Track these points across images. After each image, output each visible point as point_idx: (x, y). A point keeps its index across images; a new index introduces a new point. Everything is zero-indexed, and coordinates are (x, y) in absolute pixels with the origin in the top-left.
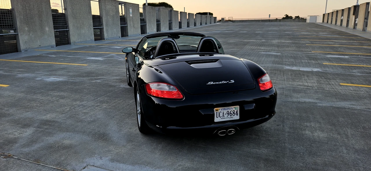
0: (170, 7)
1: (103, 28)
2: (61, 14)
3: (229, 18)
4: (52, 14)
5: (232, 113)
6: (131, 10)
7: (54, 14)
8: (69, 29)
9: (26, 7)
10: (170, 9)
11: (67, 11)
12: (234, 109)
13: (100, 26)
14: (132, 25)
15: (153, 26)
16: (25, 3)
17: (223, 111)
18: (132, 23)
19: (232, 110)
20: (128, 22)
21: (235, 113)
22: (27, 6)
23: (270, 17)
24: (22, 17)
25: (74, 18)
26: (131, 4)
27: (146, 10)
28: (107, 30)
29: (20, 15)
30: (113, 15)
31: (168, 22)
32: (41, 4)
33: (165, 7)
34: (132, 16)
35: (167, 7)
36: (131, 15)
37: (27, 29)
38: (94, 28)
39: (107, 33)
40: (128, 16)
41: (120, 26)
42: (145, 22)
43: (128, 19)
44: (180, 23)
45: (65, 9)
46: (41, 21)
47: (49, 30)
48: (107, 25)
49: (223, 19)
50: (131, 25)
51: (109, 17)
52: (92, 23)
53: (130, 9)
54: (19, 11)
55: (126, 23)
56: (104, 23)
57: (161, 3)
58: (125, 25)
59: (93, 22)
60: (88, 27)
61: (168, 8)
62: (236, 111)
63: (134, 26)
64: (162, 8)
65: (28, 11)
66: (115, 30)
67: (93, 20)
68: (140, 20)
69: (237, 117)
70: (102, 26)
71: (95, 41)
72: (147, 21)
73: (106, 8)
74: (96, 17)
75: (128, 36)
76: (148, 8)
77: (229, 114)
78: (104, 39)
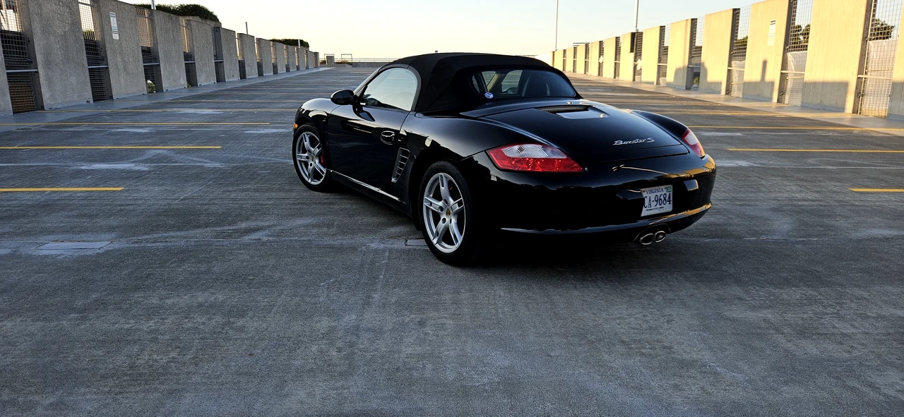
0: (214, 18)
1: (37, 72)
3: (344, 57)
5: (663, 199)
6: (114, 21)
10: (213, 24)
12: (665, 191)
13: (26, 68)
14: (121, 67)
15: (176, 71)
17: (650, 195)
18: (119, 59)
19: (663, 193)
20: (109, 58)
21: (667, 199)
26: (113, 3)
27: (156, 22)
28: (49, 80)
30: (65, 32)
31: (213, 61)
33: (201, 17)
34: (118, 38)
35: (206, 18)
36: (116, 37)
38: (8, 73)
39: (50, 88)
40: (107, 38)
41: (87, 67)
42: (156, 59)
43: (107, 46)
44: (242, 65)
48: (48, 64)
49: (330, 58)
50: (116, 65)
51: (52, 38)
52: (2, 58)
53: (111, 18)
55: (104, 59)
56: (40, 58)
57: (188, 6)
58: (99, 64)
59: (4, 52)
61: (208, 22)
62: (668, 194)
63: (125, 69)
64: (195, 20)
66: (73, 80)
67: (4, 47)
68: (143, 51)
69: (668, 207)
70: (32, 65)
71: (14, 113)
72: (161, 56)
73: (41, 9)
74: (12, 38)
75: (111, 98)
76: (159, 17)
77: (658, 200)
78: (43, 108)
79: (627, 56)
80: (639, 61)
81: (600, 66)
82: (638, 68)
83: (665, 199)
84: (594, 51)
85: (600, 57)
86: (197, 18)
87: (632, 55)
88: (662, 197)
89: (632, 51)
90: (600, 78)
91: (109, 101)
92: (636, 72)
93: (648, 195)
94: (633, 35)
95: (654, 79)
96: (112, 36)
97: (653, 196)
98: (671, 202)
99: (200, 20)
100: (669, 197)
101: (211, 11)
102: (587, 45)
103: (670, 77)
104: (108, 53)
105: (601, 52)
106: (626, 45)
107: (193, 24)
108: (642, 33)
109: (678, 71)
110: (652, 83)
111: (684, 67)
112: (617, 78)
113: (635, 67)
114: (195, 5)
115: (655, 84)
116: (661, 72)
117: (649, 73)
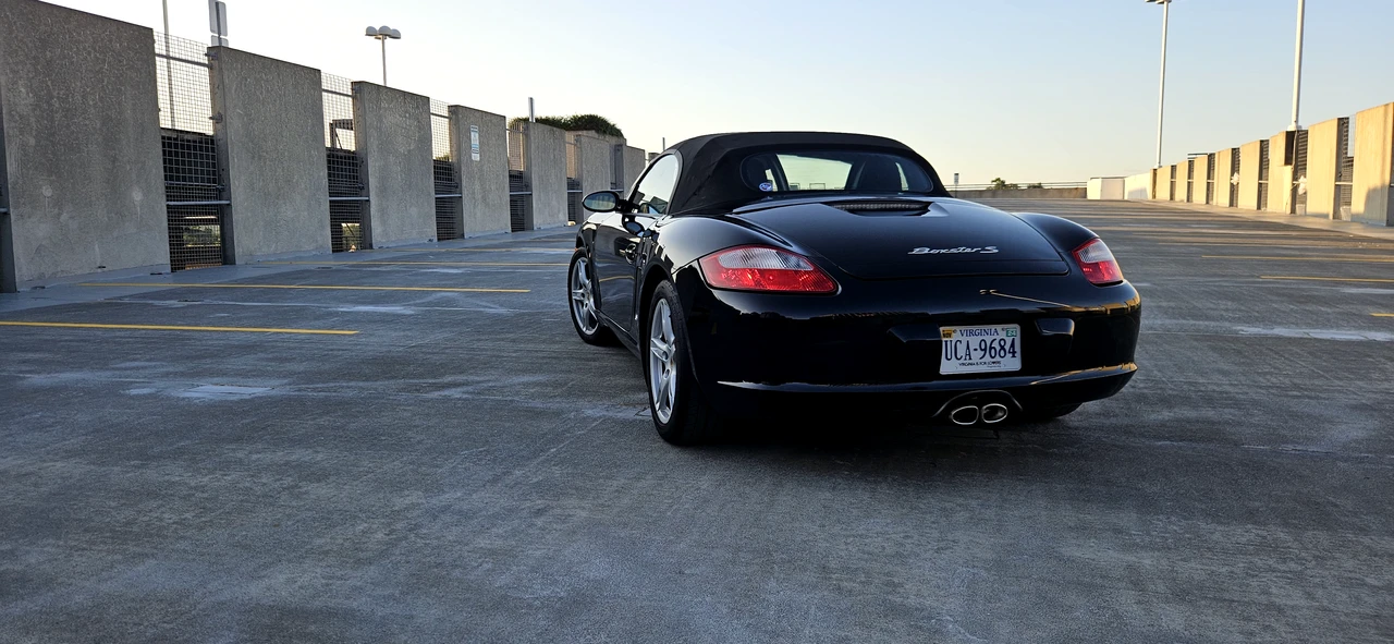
0: (617, 133)
1: (368, 201)
2: (195, 137)
4: (163, 138)
5: (998, 348)
6: (475, 138)
7: (169, 138)
8: (229, 199)
9: (52, 98)
10: (614, 141)
11: (225, 127)
12: (1002, 335)
13: (357, 195)
14: (479, 196)
15: (554, 203)
16: (49, 83)
17: (969, 338)
18: (477, 187)
19: (998, 338)
20: (464, 184)
21: (1007, 347)
22: (55, 94)
23: (956, 181)
24: (32, 142)
25: (253, 158)
26: (477, 114)
27: (533, 138)
28: (383, 211)
29: (22, 132)
30: (409, 151)
32: (119, 91)
33: (597, 131)
34: (478, 159)
35: (605, 132)
36: (476, 157)
37: (47, 191)
38: (330, 201)
39: (384, 222)
40: (464, 160)
41: (434, 196)
42: (528, 187)
43: (463, 169)
45: (217, 118)
46: (114, 160)
47: (148, 198)
48: (383, 190)
50: (473, 193)
51: (391, 159)
52: (325, 181)
53: (472, 134)
54: (21, 117)
55: (457, 187)
56: (373, 182)
57: (583, 117)
58: (450, 192)
59: (329, 175)
60: (306, 193)
61: (608, 137)
62: (1009, 340)
63: (484, 199)
64: (588, 135)
65: (58, 116)
66: (414, 211)
67: (329, 168)
68: (510, 176)
69: (1013, 364)
70: (364, 192)
71: (333, 251)
72: (535, 183)
73: (381, 122)
74: (341, 158)
75: (463, 236)
76: (537, 133)
77: (986, 349)
78: (371, 247)
79: (1280, 173)
80: (1302, 179)
81: (1234, 189)
82: (1301, 191)
83: (1002, 348)
84: (1222, 166)
85: (1232, 175)
86: (592, 133)
87: (1289, 169)
88: (996, 345)
89: (1288, 161)
90: (1232, 210)
91: (459, 241)
92: (1296, 197)
93: (964, 339)
94: (1290, 136)
95: (1329, 209)
96: (471, 157)
97: (975, 342)
98: (1018, 355)
99: (596, 135)
100: (1013, 345)
101: (612, 123)
102: (1211, 157)
103: (1358, 205)
104: (464, 178)
105: (1235, 167)
106: (1277, 153)
107: (583, 140)
108: (1307, 132)
109: (1371, 195)
110: (1326, 216)
111: (1383, 187)
112: (1263, 209)
113: (1295, 189)
114: (591, 116)
115: (1331, 217)
116: (1341, 195)
117: (1320, 199)
